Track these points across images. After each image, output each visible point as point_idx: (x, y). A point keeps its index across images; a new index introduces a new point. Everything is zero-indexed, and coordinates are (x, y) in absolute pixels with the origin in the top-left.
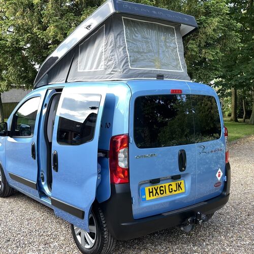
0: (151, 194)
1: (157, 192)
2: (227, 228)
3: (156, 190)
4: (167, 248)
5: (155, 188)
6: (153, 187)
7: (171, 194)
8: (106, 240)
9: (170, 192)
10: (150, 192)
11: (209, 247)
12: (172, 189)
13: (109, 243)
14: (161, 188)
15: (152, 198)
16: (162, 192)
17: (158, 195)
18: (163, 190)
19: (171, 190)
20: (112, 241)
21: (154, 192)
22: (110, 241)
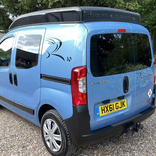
0: (103, 111)
1: (107, 110)
2: (152, 129)
3: (107, 108)
4: (112, 148)
5: (106, 107)
6: (105, 106)
7: (118, 110)
8: (70, 147)
9: (117, 109)
10: (102, 110)
11: (143, 146)
12: (118, 106)
13: (72, 149)
14: (111, 107)
15: (104, 114)
16: (111, 109)
17: (109, 111)
18: (111, 108)
19: (117, 108)
20: (74, 146)
21: (106, 109)
22: (72, 147)
